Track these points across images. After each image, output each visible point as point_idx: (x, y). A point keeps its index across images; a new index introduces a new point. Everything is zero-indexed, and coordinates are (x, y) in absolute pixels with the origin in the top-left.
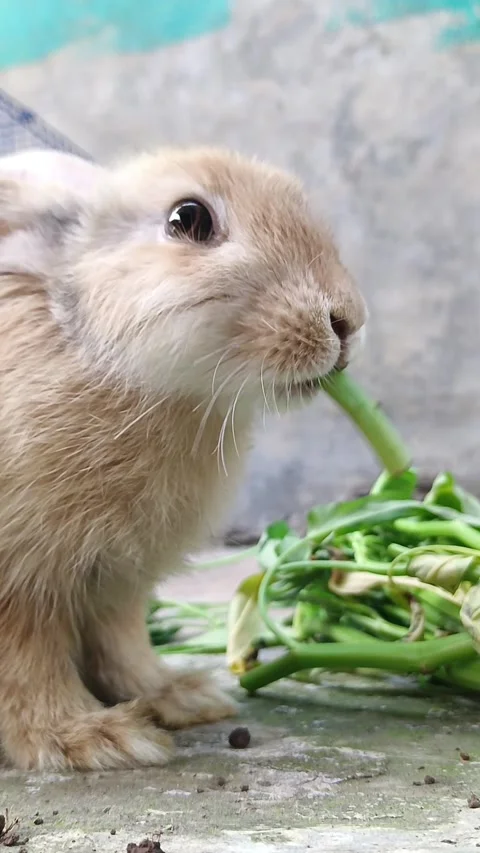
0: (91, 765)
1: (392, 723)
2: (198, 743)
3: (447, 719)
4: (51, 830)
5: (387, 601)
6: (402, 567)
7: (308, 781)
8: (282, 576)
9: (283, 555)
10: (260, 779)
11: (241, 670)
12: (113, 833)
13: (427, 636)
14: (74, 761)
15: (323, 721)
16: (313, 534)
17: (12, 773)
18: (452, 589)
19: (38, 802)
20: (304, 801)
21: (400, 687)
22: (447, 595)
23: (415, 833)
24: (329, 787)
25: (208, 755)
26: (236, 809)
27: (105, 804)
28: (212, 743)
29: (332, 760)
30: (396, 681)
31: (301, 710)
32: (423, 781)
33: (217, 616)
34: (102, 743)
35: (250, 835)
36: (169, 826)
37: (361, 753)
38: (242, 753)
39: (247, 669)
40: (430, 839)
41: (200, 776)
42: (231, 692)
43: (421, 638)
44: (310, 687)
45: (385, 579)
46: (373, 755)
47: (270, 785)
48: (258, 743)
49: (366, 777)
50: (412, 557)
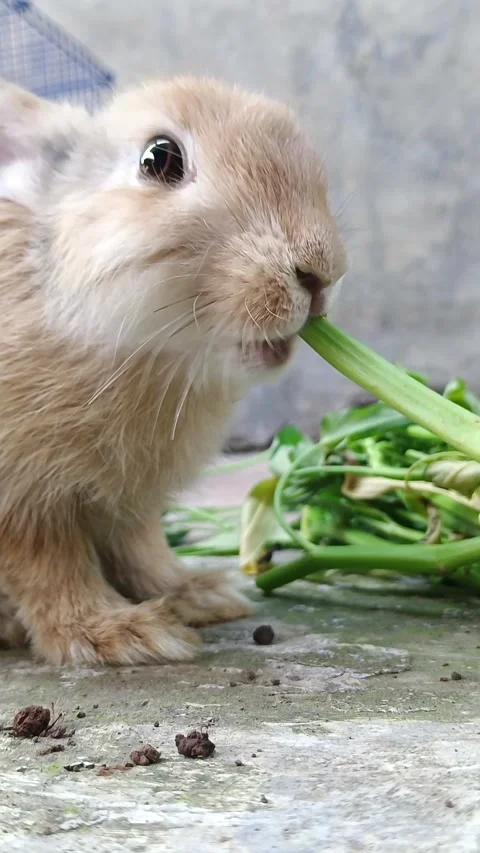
0: (122, 660)
1: (410, 622)
2: (222, 640)
3: (463, 618)
4: (95, 723)
5: (399, 505)
6: (418, 472)
7: (336, 677)
8: (295, 481)
9: (297, 461)
10: (288, 674)
11: (254, 571)
12: (157, 726)
13: (443, 540)
14: (104, 657)
15: (341, 619)
16: (326, 439)
17: (45, 669)
18: (469, 494)
19: (76, 697)
20: (336, 695)
21: (411, 587)
22: (463, 500)
23: (451, 726)
24: (357, 681)
25: (235, 651)
26: (272, 702)
27: (142, 697)
28: (237, 639)
29: (356, 656)
30: (407, 583)
31: (319, 609)
32: (449, 677)
33: (226, 520)
34: (130, 639)
35: (290, 727)
36: (210, 719)
37: (384, 650)
38: (267, 649)
39: (261, 571)
40: (467, 731)
41: (230, 670)
42: (247, 592)
43: (438, 541)
44: (325, 588)
45: (402, 484)
46: (396, 652)
47: (299, 679)
48: (281, 640)
49: (392, 673)
50: (429, 463)
